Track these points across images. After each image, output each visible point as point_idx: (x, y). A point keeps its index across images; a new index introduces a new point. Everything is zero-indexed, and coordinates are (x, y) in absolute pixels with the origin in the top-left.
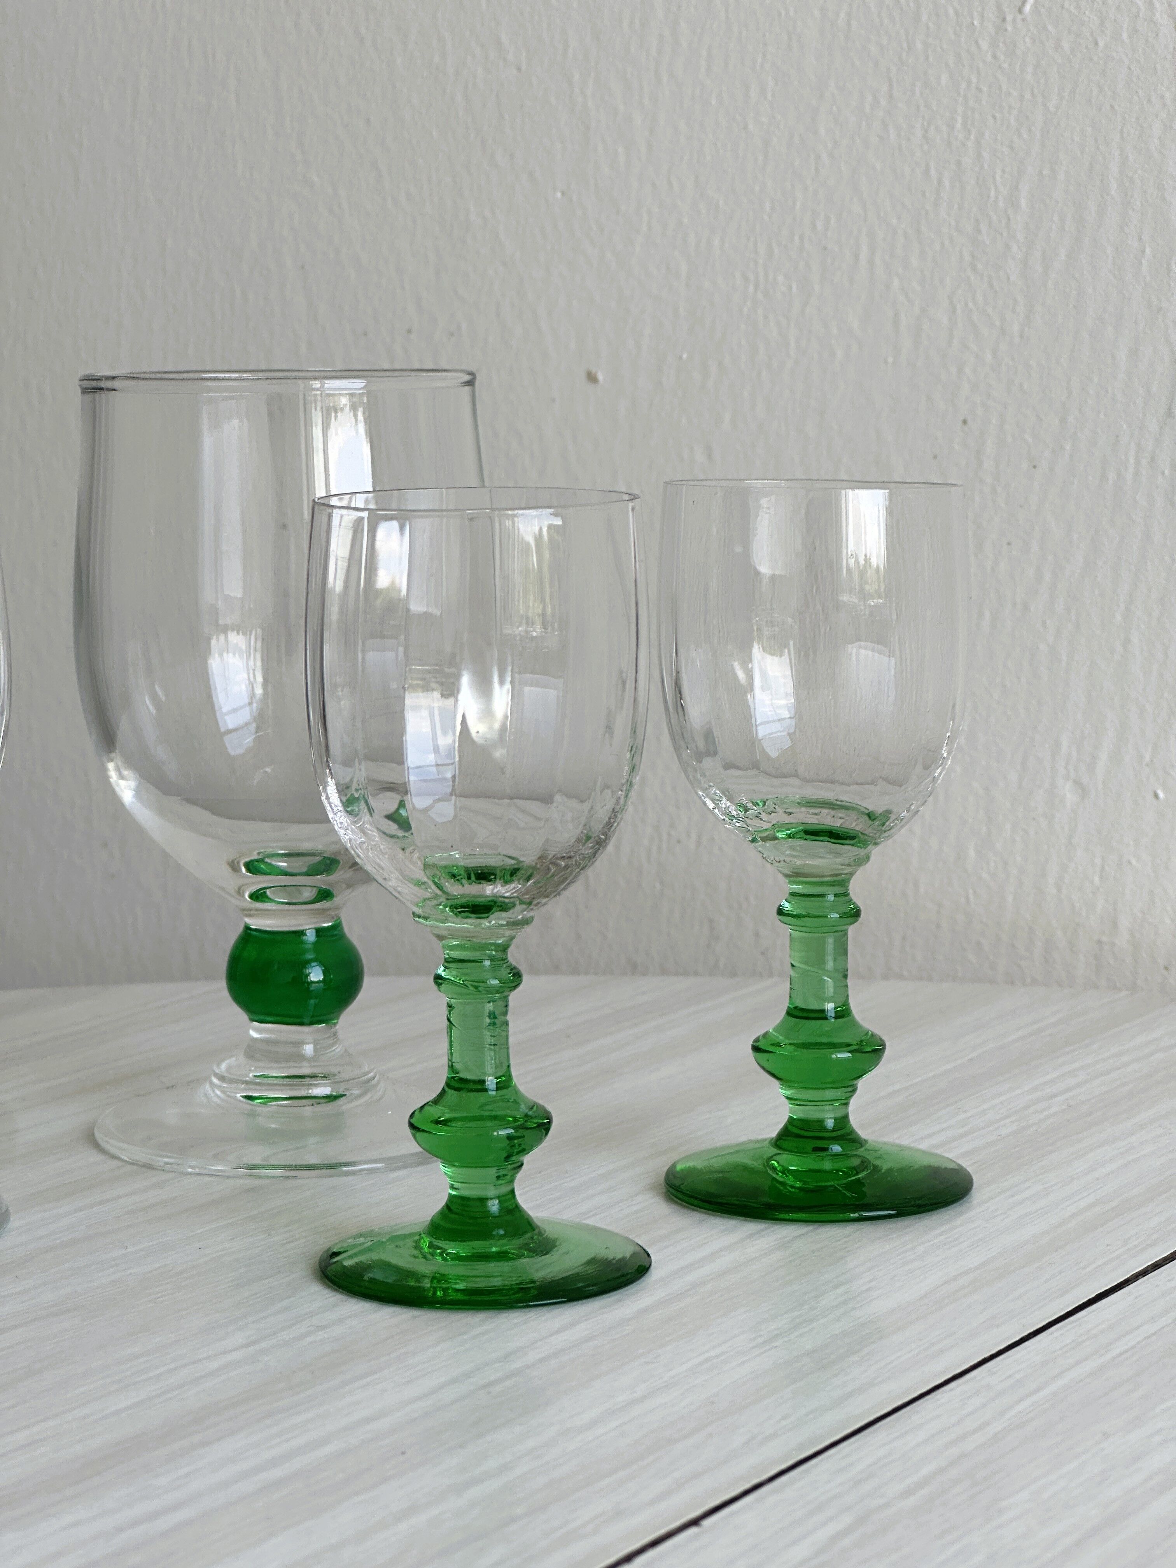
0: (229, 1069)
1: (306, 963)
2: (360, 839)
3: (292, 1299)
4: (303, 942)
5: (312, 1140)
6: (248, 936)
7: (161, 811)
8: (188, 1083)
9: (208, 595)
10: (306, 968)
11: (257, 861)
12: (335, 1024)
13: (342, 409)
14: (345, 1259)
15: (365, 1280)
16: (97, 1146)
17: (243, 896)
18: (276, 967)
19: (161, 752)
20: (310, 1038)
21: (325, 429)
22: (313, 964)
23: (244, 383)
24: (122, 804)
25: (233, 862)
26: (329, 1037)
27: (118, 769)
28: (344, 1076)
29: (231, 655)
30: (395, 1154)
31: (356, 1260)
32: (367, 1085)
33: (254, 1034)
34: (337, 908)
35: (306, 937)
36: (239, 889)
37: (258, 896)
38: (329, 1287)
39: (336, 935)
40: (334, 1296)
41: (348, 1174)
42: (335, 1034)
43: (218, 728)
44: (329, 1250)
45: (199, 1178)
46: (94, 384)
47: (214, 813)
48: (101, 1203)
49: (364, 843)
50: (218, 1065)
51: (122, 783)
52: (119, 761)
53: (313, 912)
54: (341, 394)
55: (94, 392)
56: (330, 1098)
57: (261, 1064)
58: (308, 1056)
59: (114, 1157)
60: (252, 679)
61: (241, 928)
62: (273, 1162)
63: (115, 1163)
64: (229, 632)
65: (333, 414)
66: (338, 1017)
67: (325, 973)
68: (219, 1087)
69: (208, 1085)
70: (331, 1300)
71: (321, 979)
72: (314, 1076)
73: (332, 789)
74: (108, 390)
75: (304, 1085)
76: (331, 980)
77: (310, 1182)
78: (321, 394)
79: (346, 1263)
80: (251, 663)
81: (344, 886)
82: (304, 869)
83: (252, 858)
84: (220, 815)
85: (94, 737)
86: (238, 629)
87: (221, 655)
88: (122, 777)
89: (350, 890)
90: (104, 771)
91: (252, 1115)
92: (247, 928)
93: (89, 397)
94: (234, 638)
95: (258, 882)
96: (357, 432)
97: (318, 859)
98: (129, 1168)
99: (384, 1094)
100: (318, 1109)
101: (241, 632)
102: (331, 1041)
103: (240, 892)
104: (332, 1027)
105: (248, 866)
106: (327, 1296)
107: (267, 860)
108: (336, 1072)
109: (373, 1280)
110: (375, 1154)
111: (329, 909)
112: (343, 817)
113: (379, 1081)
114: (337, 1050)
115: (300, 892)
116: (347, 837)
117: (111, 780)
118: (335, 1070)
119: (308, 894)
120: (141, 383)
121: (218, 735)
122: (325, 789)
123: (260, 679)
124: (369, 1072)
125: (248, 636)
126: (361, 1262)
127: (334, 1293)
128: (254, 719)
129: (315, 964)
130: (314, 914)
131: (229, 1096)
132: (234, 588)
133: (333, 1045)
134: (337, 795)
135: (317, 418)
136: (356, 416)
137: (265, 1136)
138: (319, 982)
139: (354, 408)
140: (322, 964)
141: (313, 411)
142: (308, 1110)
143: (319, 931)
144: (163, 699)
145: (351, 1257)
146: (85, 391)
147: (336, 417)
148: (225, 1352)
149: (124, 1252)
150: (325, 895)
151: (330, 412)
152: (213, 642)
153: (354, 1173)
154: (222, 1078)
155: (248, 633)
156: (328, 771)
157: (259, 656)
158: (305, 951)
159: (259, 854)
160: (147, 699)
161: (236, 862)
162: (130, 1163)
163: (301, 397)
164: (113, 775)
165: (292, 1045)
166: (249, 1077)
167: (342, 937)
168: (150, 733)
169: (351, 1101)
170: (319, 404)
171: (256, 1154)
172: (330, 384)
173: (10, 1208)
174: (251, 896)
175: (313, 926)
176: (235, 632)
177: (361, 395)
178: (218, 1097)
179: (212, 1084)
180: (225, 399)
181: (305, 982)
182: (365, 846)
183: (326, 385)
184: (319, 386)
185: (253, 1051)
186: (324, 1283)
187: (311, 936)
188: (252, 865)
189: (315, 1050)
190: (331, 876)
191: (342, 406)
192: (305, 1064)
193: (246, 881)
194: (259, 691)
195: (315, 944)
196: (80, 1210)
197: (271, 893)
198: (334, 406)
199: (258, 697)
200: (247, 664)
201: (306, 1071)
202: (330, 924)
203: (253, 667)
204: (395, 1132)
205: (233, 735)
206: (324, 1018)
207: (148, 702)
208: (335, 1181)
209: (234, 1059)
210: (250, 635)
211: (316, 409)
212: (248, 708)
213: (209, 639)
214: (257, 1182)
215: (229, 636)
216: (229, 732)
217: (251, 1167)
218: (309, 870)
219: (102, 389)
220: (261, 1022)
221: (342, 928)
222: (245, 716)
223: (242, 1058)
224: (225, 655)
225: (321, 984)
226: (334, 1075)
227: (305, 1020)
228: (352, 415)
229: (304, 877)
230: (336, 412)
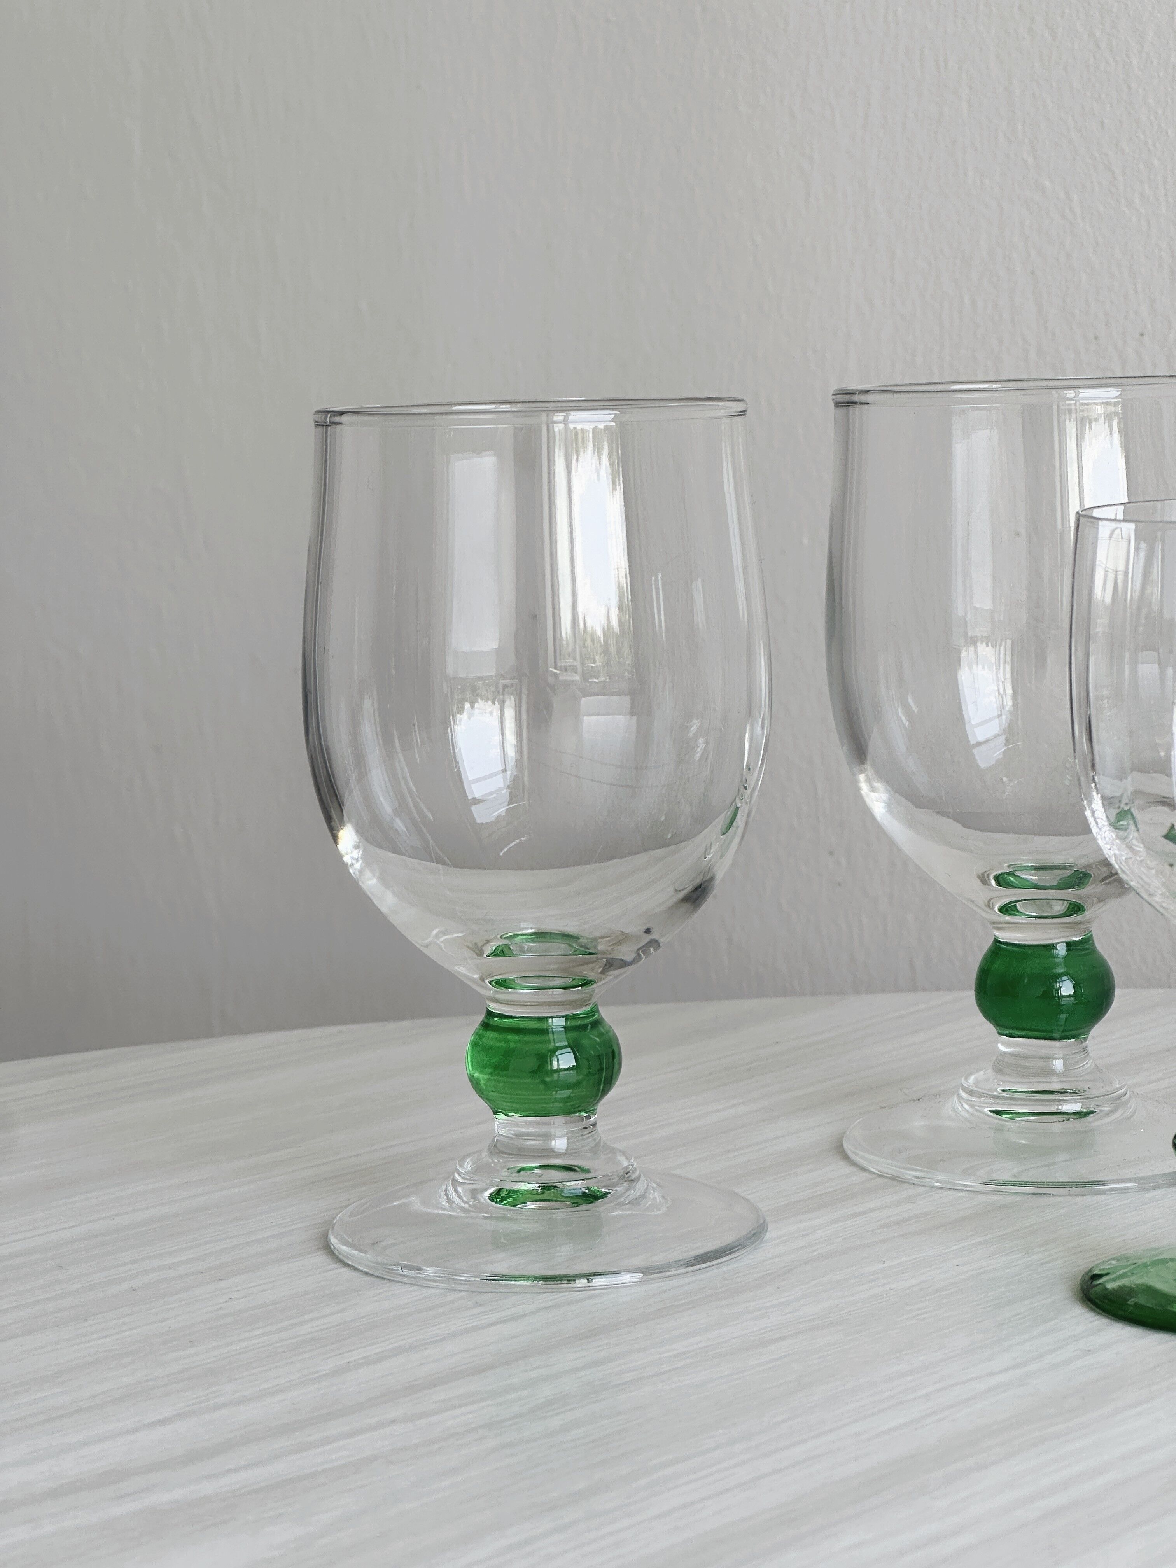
0: (977, 1082)
1: (1056, 977)
2: (1125, 854)
3: (1056, 1321)
4: (1053, 956)
5: (1061, 1157)
6: (998, 949)
7: (911, 823)
8: (935, 1096)
9: (959, 609)
10: (1056, 982)
11: (1008, 874)
12: (1085, 1039)
13: (1096, 420)
14: (1107, 1281)
15: (1129, 1305)
16: (846, 1157)
17: (993, 909)
18: (1026, 981)
19: (911, 764)
20: (1059, 1053)
21: (1079, 440)
22: (1064, 978)
23: (996, 395)
24: (873, 818)
25: (983, 874)
26: (1080, 1052)
27: (868, 780)
28: (1094, 1092)
29: (980, 667)
30: (1150, 1174)
31: (1120, 1283)
32: (1118, 1102)
33: (1003, 1048)
34: (1088, 922)
35: (1057, 951)
36: (989, 902)
37: (1007, 909)
38: (1093, 1310)
39: (1087, 949)
40: (1097, 1320)
41: (1099, 1193)
42: (1085, 1049)
43: (968, 742)
44: (1090, 1271)
45: (950, 1192)
46: (846, 398)
47: (964, 826)
48: (855, 1215)
49: (1131, 858)
50: (966, 1079)
51: (873, 795)
52: (870, 771)
53: (1062, 925)
54: (1096, 404)
55: (847, 406)
56: (1080, 1115)
57: (1007, 1078)
58: (1058, 1071)
59: (864, 1169)
60: (1001, 691)
61: (991, 941)
62: (1024, 1178)
63: (866, 1174)
64: (978, 644)
65: (1088, 425)
66: (1088, 1033)
67: (1075, 987)
68: (966, 1101)
69: (956, 1099)
70: (1096, 1323)
71: (1072, 994)
72: (1063, 1092)
73: (1097, 804)
74: (861, 403)
75: (1054, 1101)
76: (1082, 995)
77: (1061, 1198)
78: (1076, 403)
79: (1110, 1286)
80: (1001, 674)
81: (1095, 900)
82: (1055, 883)
83: (1003, 871)
84: (969, 828)
85: (845, 748)
86: (987, 640)
87: (971, 669)
88: (873, 790)
89: (1101, 904)
90: (855, 784)
91: (999, 1129)
92: (997, 941)
93: (842, 411)
94: (985, 651)
95: (1006, 896)
96: (1112, 444)
97: (1069, 872)
98: (881, 1180)
99: (1135, 1112)
100: (1067, 1124)
101: (990, 644)
102: (1079, 1057)
103: (989, 905)
104: (1082, 1042)
105: (997, 879)
106: (1092, 1319)
107: (1017, 873)
108: (1086, 1088)
109: (1136, 1305)
110: (1129, 1173)
111: (1081, 923)
112: (1107, 832)
113: (1130, 1097)
114: (1089, 1065)
115: (1051, 907)
116: (1112, 852)
117: (862, 792)
118: (1085, 1086)
119: (1059, 908)
120: (896, 395)
121: (967, 747)
122: (1090, 803)
123: (1009, 691)
124: (1121, 1088)
125: (997, 650)
126: (1124, 1286)
127: (1098, 1317)
128: (1004, 732)
129: (1066, 978)
130: (1067, 928)
131: (978, 1110)
132: (983, 600)
133: (1083, 1060)
134: (1102, 810)
135: (1071, 428)
136: (1110, 427)
137: (1013, 1152)
138: (1069, 996)
139: (1109, 418)
140: (1072, 978)
141: (1067, 421)
142: (1057, 1126)
143: (1069, 944)
144: (916, 711)
145: (1113, 1280)
146: (838, 405)
147: (1090, 428)
148: (992, 1374)
149: (881, 1266)
150: (1076, 909)
151: (1083, 422)
152: (964, 654)
153: (1104, 1192)
154: (971, 1092)
155: (998, 646)
156: (1093, 785)
157: (1008, 668)
158: (1056, 965)
159: (1009, 867)
160: (900, 710)
161: (986, 875)
162: (880, 1176)
163: (1055, 407)
164: (864, 788)
165: (1041, 1060)
166: (998, 1092)
167: (1094, 950)
168: (900, 744)
169: (1101, 1118)
170: (1074, 416)
171: (1005, 1170)
172: (1085, 394)
173: (767, 1218)
174: (1000, 910)
175: (1063, 940)
176: (984, 643)
177: (1116, 404)
178: (967, 1110)
179: (960, 1097)
180: (974, 409)
181: (1056, 997)
182: (1131, 861)
183: (1081, 395)
184: (1073, 395)
185: (1001, 1066)
186: (1088, 1306)
187: (1061, 950)
188: (1002, 877)
189: (1065, 1065)
190: (1084, 890)
191: (1096, 417)
192: (1055, 1079)
193: (997, 894)
194: (1009, 703)
195: (1065, 957)
196: (836, 1221)
197: (1020, 906)
198: (1088, 416)
199: (1007, 708)
200: (997, 677)
201: (1056, 1086)
202: (1081, 938)
203: (1003, 680)
204: (1148, 1151)
205: (983, 748)
206: (1073, 1033)
207: (901, 714)
208: (1089, 1200)
209: (982, 1073)
210: (1000, 646)
211: (1070, 420)
212: (997, 720)
213: (959, 652)
214: (1008, 1199)
215: (978, 647)
216: (979, 744)
217: (998, 1183)
218: (1059, 883)
219: (855, 403)
220: (1010, 1036)
221: (1093, 942)
222: (994, 728)
223: (990, 1072)
224: (975, 667)
225: (1072, 999)
226: (1085, 1091)
227: (1056, 1035)
228: (1107, 424)
229: (1053, 891)
230: (1090, 423)
